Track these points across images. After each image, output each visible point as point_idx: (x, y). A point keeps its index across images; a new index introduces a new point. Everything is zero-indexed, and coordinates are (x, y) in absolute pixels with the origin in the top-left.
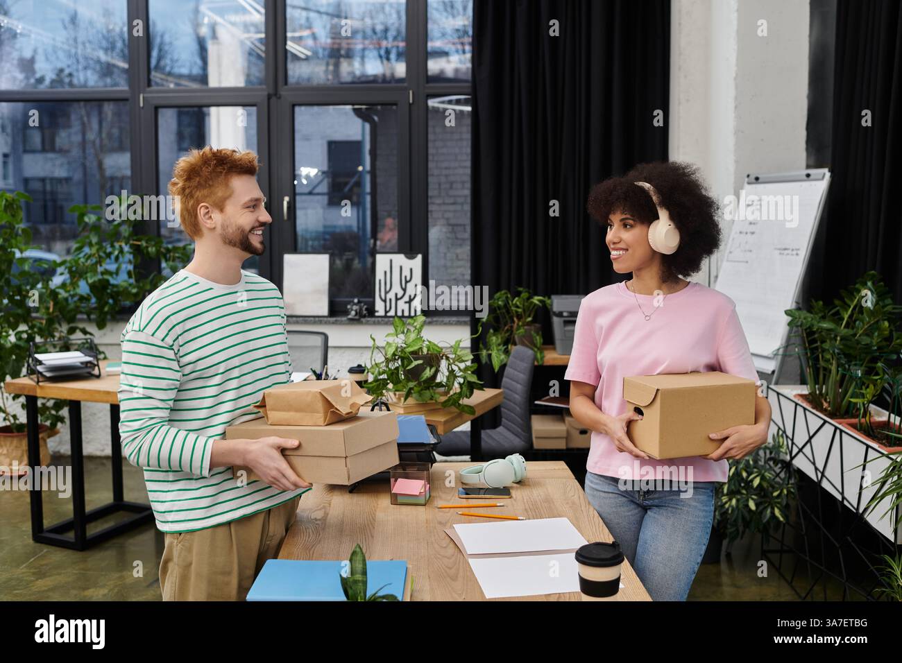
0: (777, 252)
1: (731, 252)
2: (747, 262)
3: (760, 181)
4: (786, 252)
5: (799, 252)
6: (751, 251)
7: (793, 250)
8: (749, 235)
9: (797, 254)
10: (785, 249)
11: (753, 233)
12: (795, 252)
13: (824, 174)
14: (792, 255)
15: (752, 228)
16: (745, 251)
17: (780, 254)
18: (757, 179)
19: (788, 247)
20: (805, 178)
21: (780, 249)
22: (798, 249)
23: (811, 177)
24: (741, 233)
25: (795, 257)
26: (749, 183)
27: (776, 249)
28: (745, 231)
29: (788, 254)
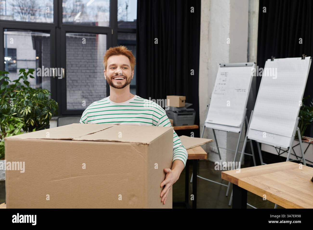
0: (236, 91)
1: (216, 91)
2: (223, 94)
3: (226, 66)
4: (240, 91)
5: (246, 91)
6: (224, 90)
7: (243, 90)
8: (223, 85)
9: (245, 91)
10: (239, 90)
11: (225, 84)
12: (244, 91)
13: (253, 64)
14: (243, 92)
15: (224, 82)
16: (222, 90)
17: (238, 91)
18: (225, 65)
19: (240, 89)
20: (245, 65)
21: (237, 90)
22: (245, 90)
23: (248, 65)
24: (219, 84)
25: (244, 92)
26: (221, 67)
27: (235, 90)
28: (221, 83)
29: (241, 91)
